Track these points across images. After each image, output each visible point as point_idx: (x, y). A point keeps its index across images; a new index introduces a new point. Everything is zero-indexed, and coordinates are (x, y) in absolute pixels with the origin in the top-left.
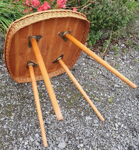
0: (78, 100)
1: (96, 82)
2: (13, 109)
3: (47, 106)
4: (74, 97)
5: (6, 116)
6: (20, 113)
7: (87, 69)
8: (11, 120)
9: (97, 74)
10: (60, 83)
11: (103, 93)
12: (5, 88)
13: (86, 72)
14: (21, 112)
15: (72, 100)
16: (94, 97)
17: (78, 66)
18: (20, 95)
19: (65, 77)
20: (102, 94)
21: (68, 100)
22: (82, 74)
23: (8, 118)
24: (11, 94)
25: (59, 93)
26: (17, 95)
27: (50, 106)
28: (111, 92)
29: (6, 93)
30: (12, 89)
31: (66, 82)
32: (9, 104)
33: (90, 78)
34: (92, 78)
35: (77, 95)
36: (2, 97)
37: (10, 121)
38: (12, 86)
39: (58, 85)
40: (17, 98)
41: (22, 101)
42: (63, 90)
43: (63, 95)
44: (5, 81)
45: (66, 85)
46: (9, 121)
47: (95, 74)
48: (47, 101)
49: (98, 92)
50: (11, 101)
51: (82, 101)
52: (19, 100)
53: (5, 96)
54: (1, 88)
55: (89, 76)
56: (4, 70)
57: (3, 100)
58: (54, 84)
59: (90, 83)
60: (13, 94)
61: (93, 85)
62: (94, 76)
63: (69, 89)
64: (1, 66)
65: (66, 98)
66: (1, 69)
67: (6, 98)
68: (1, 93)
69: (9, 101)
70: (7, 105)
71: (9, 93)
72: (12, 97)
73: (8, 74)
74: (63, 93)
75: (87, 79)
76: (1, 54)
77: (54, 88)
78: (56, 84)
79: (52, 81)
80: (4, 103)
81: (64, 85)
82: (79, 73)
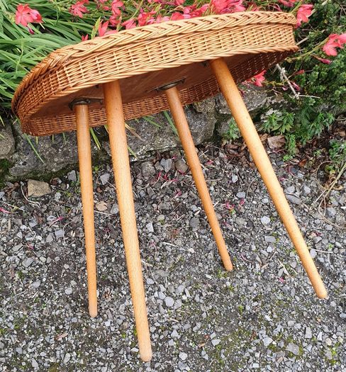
0: (239, 352)
1: (298, 289)
4: (230, 340)
7: (272, 239)
10: (191, 292)
11: (312, 329)
12: (37, 306)
13: (270, 249)
15: (223, 351)
16: (286, 343)
17: (248, 225)
18: (81, 332)
19: (207, 267)
20: (309, 334)
21: (214, 353)
22: (258, 259)
24: (57, 329)
25: (187, 326)
26: (74, 333)
28: (335, 324)
29: (40, 323)
30: (58, 312)
31: (210, 286)
32: (52, 360)
33: (280, 274)
34: (286, 272)
35: (240, 334)
36: (33, 336)
38: (58, 299)
39: (184, 298)
40: (73, 341)
41: (87, 354)
42: (201, 317)
43: (199, 333)
44: (37, 284)
45: (208, 299)
49: (299, 326)
50: (58, 353)
51: (253, 355)
52: (77, 348)
53: (41, 335)
54: (28, 308)
55: (279, 267)
56: (34, 242)
57: (35, 348)
58: (174, 295)
59: (279, 291)
60: (61, 327)
61: (288, 299)
62: (294, 265)
63: (217, 312)
64: (23, 227)
65: (208, 345)
66: (24, 237)
67: (42, 342)
68: (28, 325)
69: (51, 350)
70: (46, 364)
71: (51, 326)
72: (60, 339)
73: (46, 258)
74: (199, 325)
75: (273, 276)
76: (21, 183)
77: (175, 307)
78: (181, 294)
79: (169, 284)
80: (39, 357)
81: (202, 298)
82: (247, 254)
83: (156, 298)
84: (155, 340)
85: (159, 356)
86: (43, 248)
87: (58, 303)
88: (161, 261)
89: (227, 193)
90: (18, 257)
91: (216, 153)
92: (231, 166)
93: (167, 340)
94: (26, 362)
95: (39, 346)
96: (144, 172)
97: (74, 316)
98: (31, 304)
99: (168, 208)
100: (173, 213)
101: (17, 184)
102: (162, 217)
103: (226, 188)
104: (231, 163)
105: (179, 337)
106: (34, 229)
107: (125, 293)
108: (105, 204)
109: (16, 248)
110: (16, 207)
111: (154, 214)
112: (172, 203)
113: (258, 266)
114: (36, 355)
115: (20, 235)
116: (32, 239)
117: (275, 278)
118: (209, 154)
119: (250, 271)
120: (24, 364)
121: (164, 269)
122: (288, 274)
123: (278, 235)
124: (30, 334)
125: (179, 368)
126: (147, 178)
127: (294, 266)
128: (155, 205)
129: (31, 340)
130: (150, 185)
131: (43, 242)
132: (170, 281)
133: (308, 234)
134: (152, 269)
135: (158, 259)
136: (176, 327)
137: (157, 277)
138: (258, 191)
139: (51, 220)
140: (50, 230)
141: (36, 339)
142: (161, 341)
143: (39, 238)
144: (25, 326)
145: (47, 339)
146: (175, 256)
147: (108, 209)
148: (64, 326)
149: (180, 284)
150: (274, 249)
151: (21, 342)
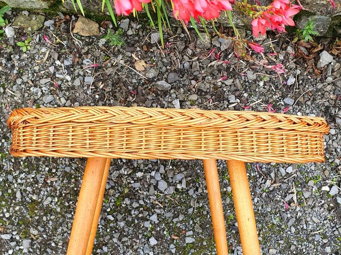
1: (298, 220)
2: (37, 218)
3: (119, 243)
4: (205, 243)
5: (16, 232)
6: (50, 236)
8: (21, 247)
9: (320, 188)
10: (188, 184)
13: (290, 170)
14: (52, 232)
15: (192, 251)
18: (69, 182)
21: (183, 249)
22: (273, 175)
23: (18, 238)
24: (50, 170)
25: (169, 215)
26: (62, 181)
27: (127, 247)
29: (38, 160)
32: (35, 197)
33: (288, 199)
34: (295, 199)
36: (27, 170)
37: (20, 249)
39: (179, 187)
40: (59, 188)
41: (67, 204)
42: (187, 210)
43: (178, 225)
45: (202, 197)
46: (17, 248)
47: (315, 189)
48: (126, 230)
50: (42, 193)
52: (61, 195)
53: (34, 171)
55: (290, 192)
56: (62, 80)
57: (24, 181)
58: (170, 180)
59: (278, 215)
60: (54, 171)
61: (283, 227)
62: (307, 195)
63: (205, 213)
64: (58, 63)
65: (181, 239)
66: (55, 73)
67: (33, 178)
69: (37, 188)
70: (28, 199)
71: (47, 166)
72: (49, 181)
73: (67, 100)
74: (181, 218)
75: (279, 198)
76: (73, 17)
77: (166, 193)
78: (177, 182)
79: (171, 167)
80: (25, 191)
81: (196, 193)
83: (152, 177)
84: (134, 216)
85: (131, 232)
86: (68, 89)
89: (275, 94)
90: (42, 91)
91: (284, 46)
92: (294, 66)
93: (145, 219)
94: (12, 190)
95: (28, 180)
96: (198, 43)
97: (70, 165)
99: (205, 90)
100: (208, 96)
101: (68, 17)
102: (194, 97)
103: (276, 88)
104: (295, 62)
105: (157, 222)
106: (67, 68)
108: (144, 64)
109: (43, 81)
110: (58, 40)
111: (189, 90)
112: (213, 86)
113: (268, 182)
114: (23, 187)
115: (52, 69)
116: (61, 77)
117: (280, 201)
118: (277, 44)
119: (259, 184)
120: (10, 191)
122: (296, 201)
124: (25, 167)
125: (143, 250)
126: (198, 50)
127: (306, 197)
128: (193, 82)
129: (24, 172)
130: (198, 59)
131: (70, 83)
136: (158, 211)
138: (309, 103)
139: (87, 64)
140: (82, 73)
141: (29, 173)
142: (138, 219)
143: (68, 78)
145: (38, 176)
147: (145, 70)
148: (57, 171)
149: (181, 172)
150: (295, 170)
151: (15, 171)
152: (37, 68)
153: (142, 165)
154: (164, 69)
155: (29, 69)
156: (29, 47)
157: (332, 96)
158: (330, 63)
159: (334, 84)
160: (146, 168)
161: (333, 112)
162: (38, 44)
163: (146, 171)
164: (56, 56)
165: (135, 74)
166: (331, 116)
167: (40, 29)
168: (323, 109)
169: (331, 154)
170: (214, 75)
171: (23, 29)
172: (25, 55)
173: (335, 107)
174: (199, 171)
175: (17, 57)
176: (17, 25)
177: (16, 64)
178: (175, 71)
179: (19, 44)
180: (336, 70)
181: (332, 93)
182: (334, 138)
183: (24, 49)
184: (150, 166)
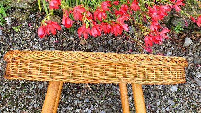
12: (21, 89)
13: (168, 109)
17: (162, 88)
24: (24, 106)
29: (18, 99)
30: (29, 97)
36: (10, 106)
38: (33, 89)
53: (15, 107)
54: (15, 88)
56: (36, 50)
60: (27, 106)
64: (35, 39)
66: (33, 45)
67: (13, 111)
68: (11, 98)
71: (23, 103)
79: (97, 106)
82: (153, 106)
87: (32, 92)
88: (99, 90)
92: (170, 45)
97: (37, 103)
98: (18, 86)
101: (43, 13)
104: (171, 43)
106: (40, 42)
107: (70, 101)
108: (85, 41)
110: (37, 26)
115: (31, 43)
116: (36, 48)
121: (98, 96)
123: (178, 101)
124: (9, 104)
129: (8, 107)
130: (116, 39)
132: (99, 104)
133: (198, 108)
134: (92, 93)
135: (98, 88)
137: (92, 99)
139: (52, 40)
140: (48, 46)
141: (11, 108)
143: (40, 48)
144: (9, 98)
145: (17, 110)
146: (109, 91)
147: (86, 44)
148: (28, 107)
149: (103, 109)
150: (171, 109)
151: (3, 106)
152: (22, 42)
153: (80, 105)
154: (96, 44)
155: (18, 43)
156: (19, 30)
157: (192, 64)
158: (191, 44)
159: (193, 56)
160: (83, 106)
161: (193, 73)
162: (24, 28)
163: (82, 108)
164: (35, 35)
165: (80, 46)
166: (191, 76)
167: (26, 20)
168: (187, 71)
169: (192, 99)
170: (125, 49)
171: (17, 19)
172: (16, 34)
173: (193, 70)
174: (114, 109)
175: (12, 35)
176: (14, 17)
177: (11, 39)
178: (103, 45)
179: (14, 28)
180: (194, 48)
181: (192, 62)
182: (194, 89)
183: (16, 31)
184: (85, 105)
